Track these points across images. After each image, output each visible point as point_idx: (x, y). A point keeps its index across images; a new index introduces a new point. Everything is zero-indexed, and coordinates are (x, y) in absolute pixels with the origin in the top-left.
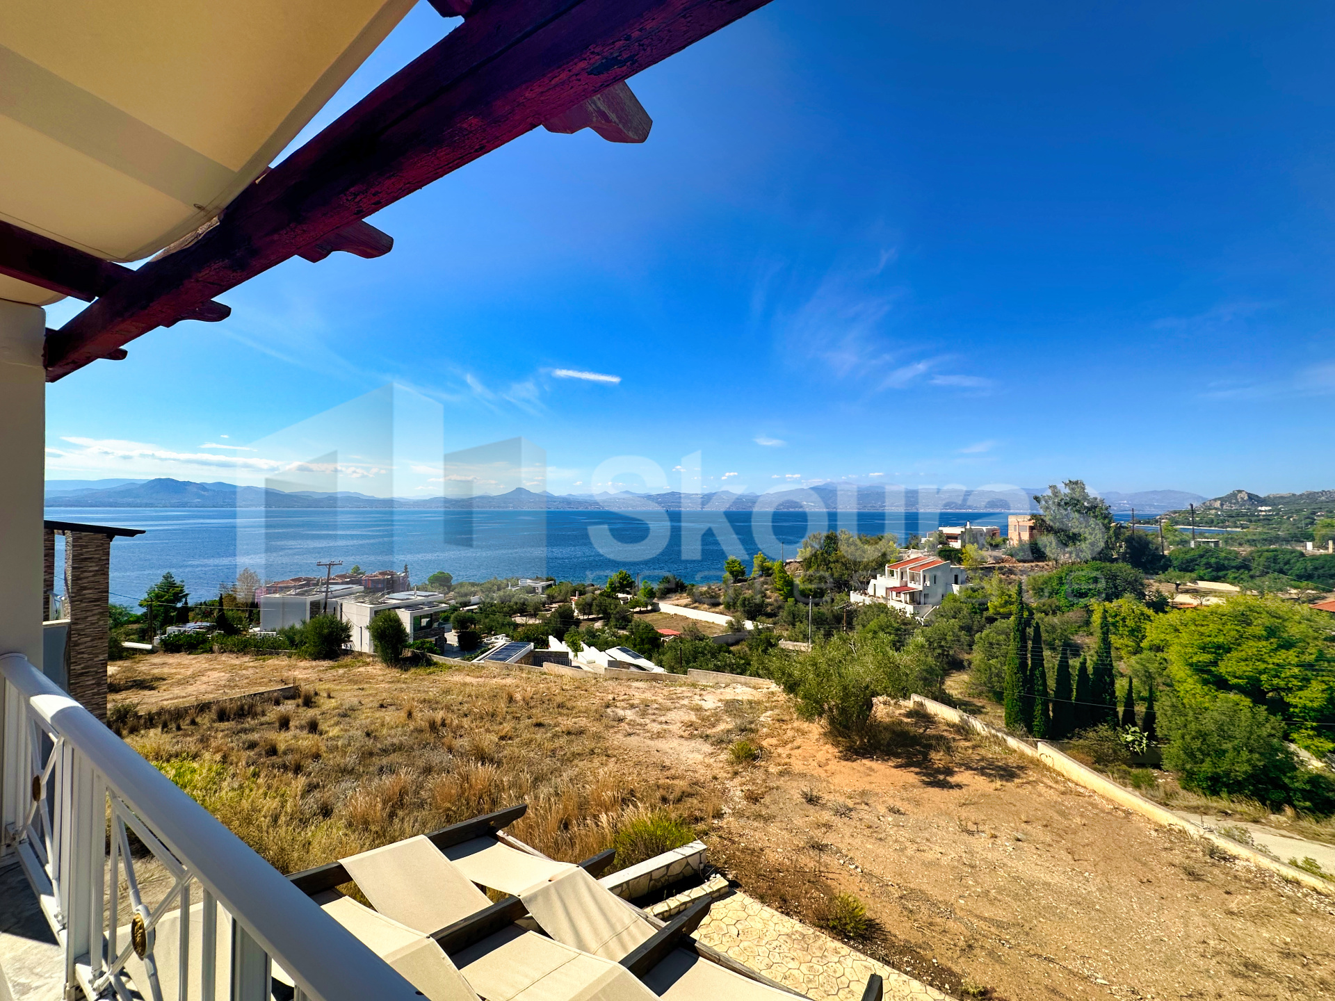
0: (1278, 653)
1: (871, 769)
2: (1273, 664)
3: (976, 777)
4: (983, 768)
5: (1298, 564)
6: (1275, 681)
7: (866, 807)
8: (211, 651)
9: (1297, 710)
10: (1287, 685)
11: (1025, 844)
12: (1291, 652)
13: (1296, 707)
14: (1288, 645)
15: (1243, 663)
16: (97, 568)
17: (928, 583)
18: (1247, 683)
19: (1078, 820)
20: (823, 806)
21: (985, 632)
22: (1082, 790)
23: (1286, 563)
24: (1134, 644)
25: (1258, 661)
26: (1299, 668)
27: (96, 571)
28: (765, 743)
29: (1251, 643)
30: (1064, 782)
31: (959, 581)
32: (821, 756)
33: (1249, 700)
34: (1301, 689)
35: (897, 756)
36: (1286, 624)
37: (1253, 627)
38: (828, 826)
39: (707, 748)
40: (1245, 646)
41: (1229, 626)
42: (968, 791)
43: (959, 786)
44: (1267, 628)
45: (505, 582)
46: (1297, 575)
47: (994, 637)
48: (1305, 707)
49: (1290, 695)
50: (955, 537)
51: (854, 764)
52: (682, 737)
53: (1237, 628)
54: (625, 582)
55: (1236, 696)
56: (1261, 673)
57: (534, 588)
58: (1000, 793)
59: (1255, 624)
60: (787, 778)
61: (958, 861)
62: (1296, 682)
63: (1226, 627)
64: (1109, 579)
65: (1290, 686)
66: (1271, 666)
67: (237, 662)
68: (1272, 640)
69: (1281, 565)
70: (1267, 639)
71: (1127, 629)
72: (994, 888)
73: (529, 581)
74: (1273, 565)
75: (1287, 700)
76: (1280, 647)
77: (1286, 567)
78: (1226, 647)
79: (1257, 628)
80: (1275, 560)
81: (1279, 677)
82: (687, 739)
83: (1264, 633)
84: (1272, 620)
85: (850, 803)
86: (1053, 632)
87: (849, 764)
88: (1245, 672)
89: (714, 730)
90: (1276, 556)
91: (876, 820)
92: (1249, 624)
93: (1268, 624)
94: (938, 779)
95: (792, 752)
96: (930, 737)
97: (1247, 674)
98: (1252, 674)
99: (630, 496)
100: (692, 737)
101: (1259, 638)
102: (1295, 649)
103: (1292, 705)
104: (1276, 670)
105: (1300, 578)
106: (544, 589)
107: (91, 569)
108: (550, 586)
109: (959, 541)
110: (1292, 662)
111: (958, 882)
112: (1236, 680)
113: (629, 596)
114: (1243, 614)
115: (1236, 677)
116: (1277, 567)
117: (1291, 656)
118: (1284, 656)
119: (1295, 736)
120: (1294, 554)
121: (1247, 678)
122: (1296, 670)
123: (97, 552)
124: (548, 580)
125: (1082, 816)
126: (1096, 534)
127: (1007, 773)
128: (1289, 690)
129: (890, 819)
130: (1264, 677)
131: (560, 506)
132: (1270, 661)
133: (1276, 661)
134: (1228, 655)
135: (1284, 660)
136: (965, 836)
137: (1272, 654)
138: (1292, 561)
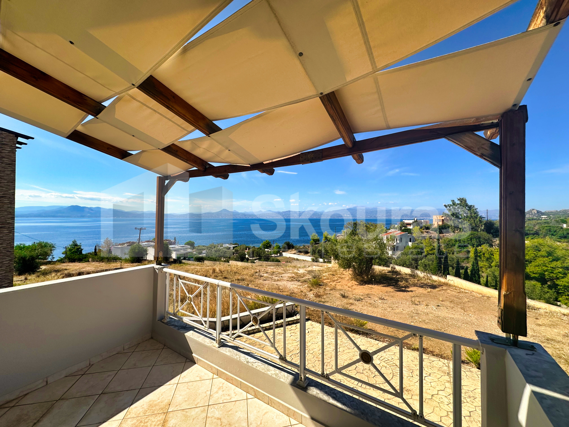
0: (553, 263)
1: (372, 288)
2: (551, 267)
3: (419, 289)
4: (422, 286)
5: (560, 232)
6: (552, 275)
7: (369, 298)
8: (88, 261)
9: (561, 287)
10: (556, 276)
11: (442, 307)
12: (558, 262)
13: (561, 286)
14: (557, 259)
15: (537, 268)
16: (10, 150)
17: (398, 242)
18: (539, 276)
19: (466, 300)
20: (350, 298)
21: (423, 260)
22: (467, 291)
23: (554, 232)
24: (488, 265)
25: (544, 266)
26: (562, 269)
27: (10, 151)
28: (324, 281)
29: (541, 259)
30: (459, 290)
31: (412, 241)
32: (349, 284)
33: (540, 283)
34: (563, 278)
35: (384, 283)
36: (556, 250)
37: (541, 252)
38: (352, 304)
39: (300, 284)
40: (538, 260)
41: (531, 252)
42: (415, 293)
43: (412, 291)
44: (547, 252)
45: (217, 245)
46: (560, 237)
47: (427, 262)
48: (565, 286)
49: (558, 281)
50: (410, 224)
51: (365, 286)
52: (288, 281)
53: (534, 252)
54: (268, 245)
55: (534, 282)
56: (545, 271)
57: (230, 247)
58: (430, 293)
59: (542, 250)
60: (334, 291)
61: (411, 312)
62: (561, 275)
63: (529, 252)
64: (477, 238)
65: (558, 277)
66: (549, 268)
67: (99, 264)
68: (550, 257)
69: (553, 233)
70: (547, 257)
71: (485, 258)
72: (427, 319)
73: (227, 245)
74: (549, 232)
75: (557, 283)
76: (554, 260)
77: (555, 233)
78: (529, 261)
79: (543, 252)
80: (550, 231)
81: (553, 273)
82: (290, 281)
83: (546, 255)
84: (550, 249)
85: (362, 298)
86: (453, 261)
87: (362, 286)
88: (538, 271)
89: (302, 279)
90: (550, 229)
91: (374, 302)
92: (539, 251)
93: (548, 250)
94: (401, 289)
95: (337, 284)
96: (399, 278)
97: (539, 272)
98: (541, 272)
99: (271, 212)
100: (292, 280)
101: (544, 257)
102: (560, 261)
103: (559, 285)
104: (552, 270)
105: (561, 237)
106: (234, 248)
107: (7, 149)
108: (236, 246)
109: (412, 226)
110: (559, 266)
111: (411, 318)
112: (534, 275)
113: (270, 250)
114: (537, 247)
115: (534, 274)
116: (551, 233)
117: (559, 264)
118: (555, 264)
119: (560, 299)
120: (558, 228)
121: (539, 274)
122: (561, 270)
123: (10, 142)
124: (235, 244)
125: (467, 299)
126: (471, 221)
127: (433, 287)
128: (558, 279)
129: (380, 301)
130: (546, 273)
131: (241, 217)
132: (549, 266)
133: (552, 266)
134: (530, 264)
135: (555, 266)
136: (414, 306)
137: (550, 263)
138: (557, 231)
